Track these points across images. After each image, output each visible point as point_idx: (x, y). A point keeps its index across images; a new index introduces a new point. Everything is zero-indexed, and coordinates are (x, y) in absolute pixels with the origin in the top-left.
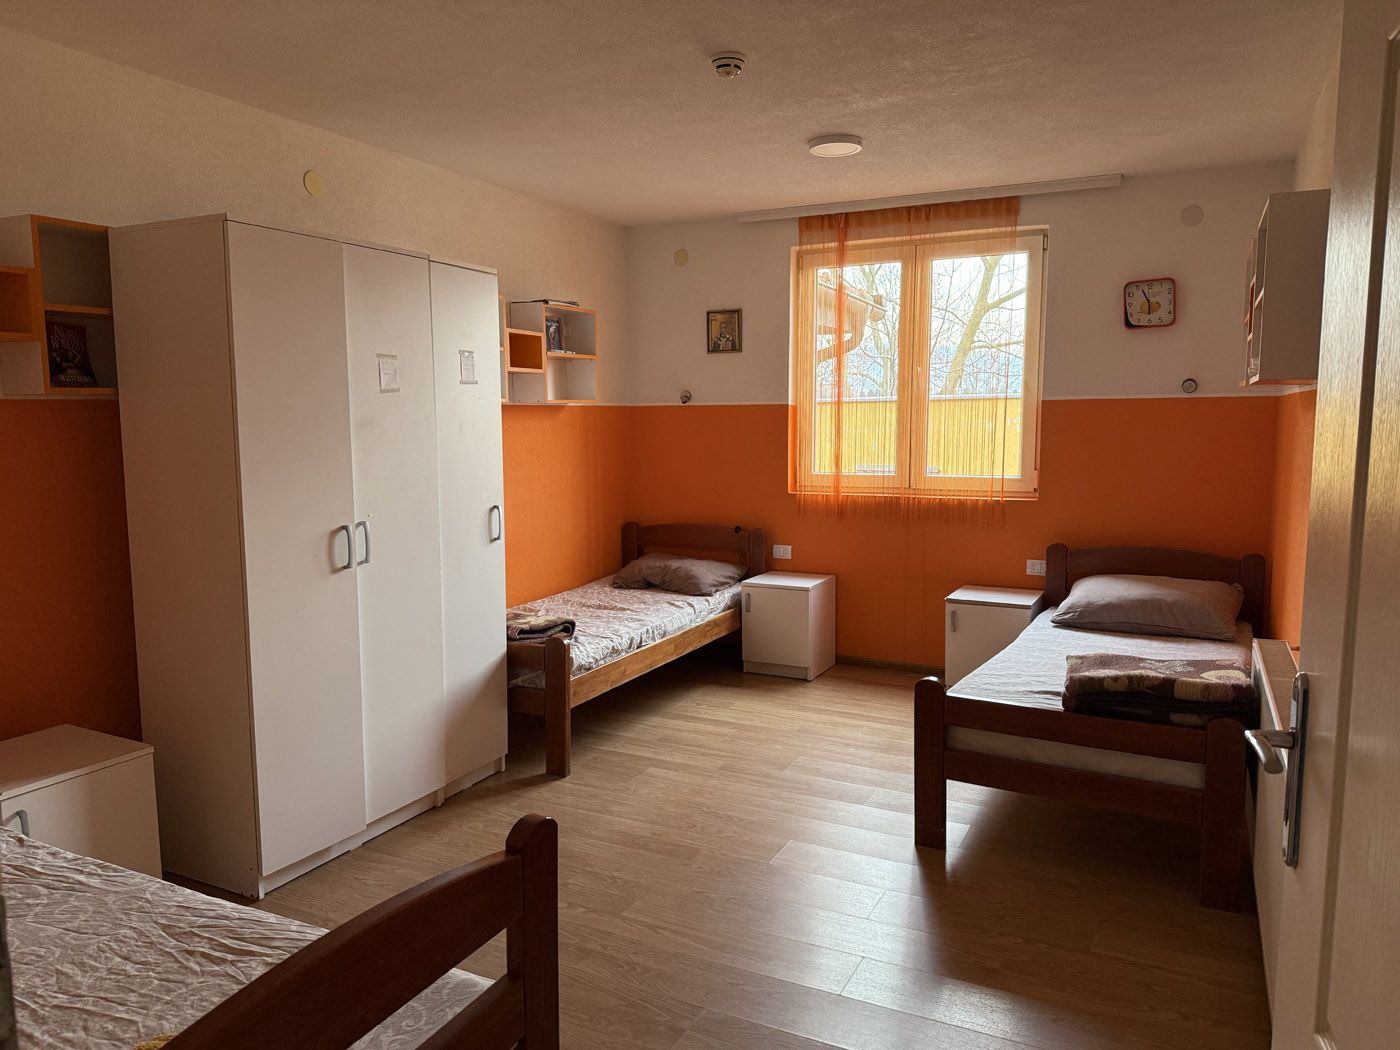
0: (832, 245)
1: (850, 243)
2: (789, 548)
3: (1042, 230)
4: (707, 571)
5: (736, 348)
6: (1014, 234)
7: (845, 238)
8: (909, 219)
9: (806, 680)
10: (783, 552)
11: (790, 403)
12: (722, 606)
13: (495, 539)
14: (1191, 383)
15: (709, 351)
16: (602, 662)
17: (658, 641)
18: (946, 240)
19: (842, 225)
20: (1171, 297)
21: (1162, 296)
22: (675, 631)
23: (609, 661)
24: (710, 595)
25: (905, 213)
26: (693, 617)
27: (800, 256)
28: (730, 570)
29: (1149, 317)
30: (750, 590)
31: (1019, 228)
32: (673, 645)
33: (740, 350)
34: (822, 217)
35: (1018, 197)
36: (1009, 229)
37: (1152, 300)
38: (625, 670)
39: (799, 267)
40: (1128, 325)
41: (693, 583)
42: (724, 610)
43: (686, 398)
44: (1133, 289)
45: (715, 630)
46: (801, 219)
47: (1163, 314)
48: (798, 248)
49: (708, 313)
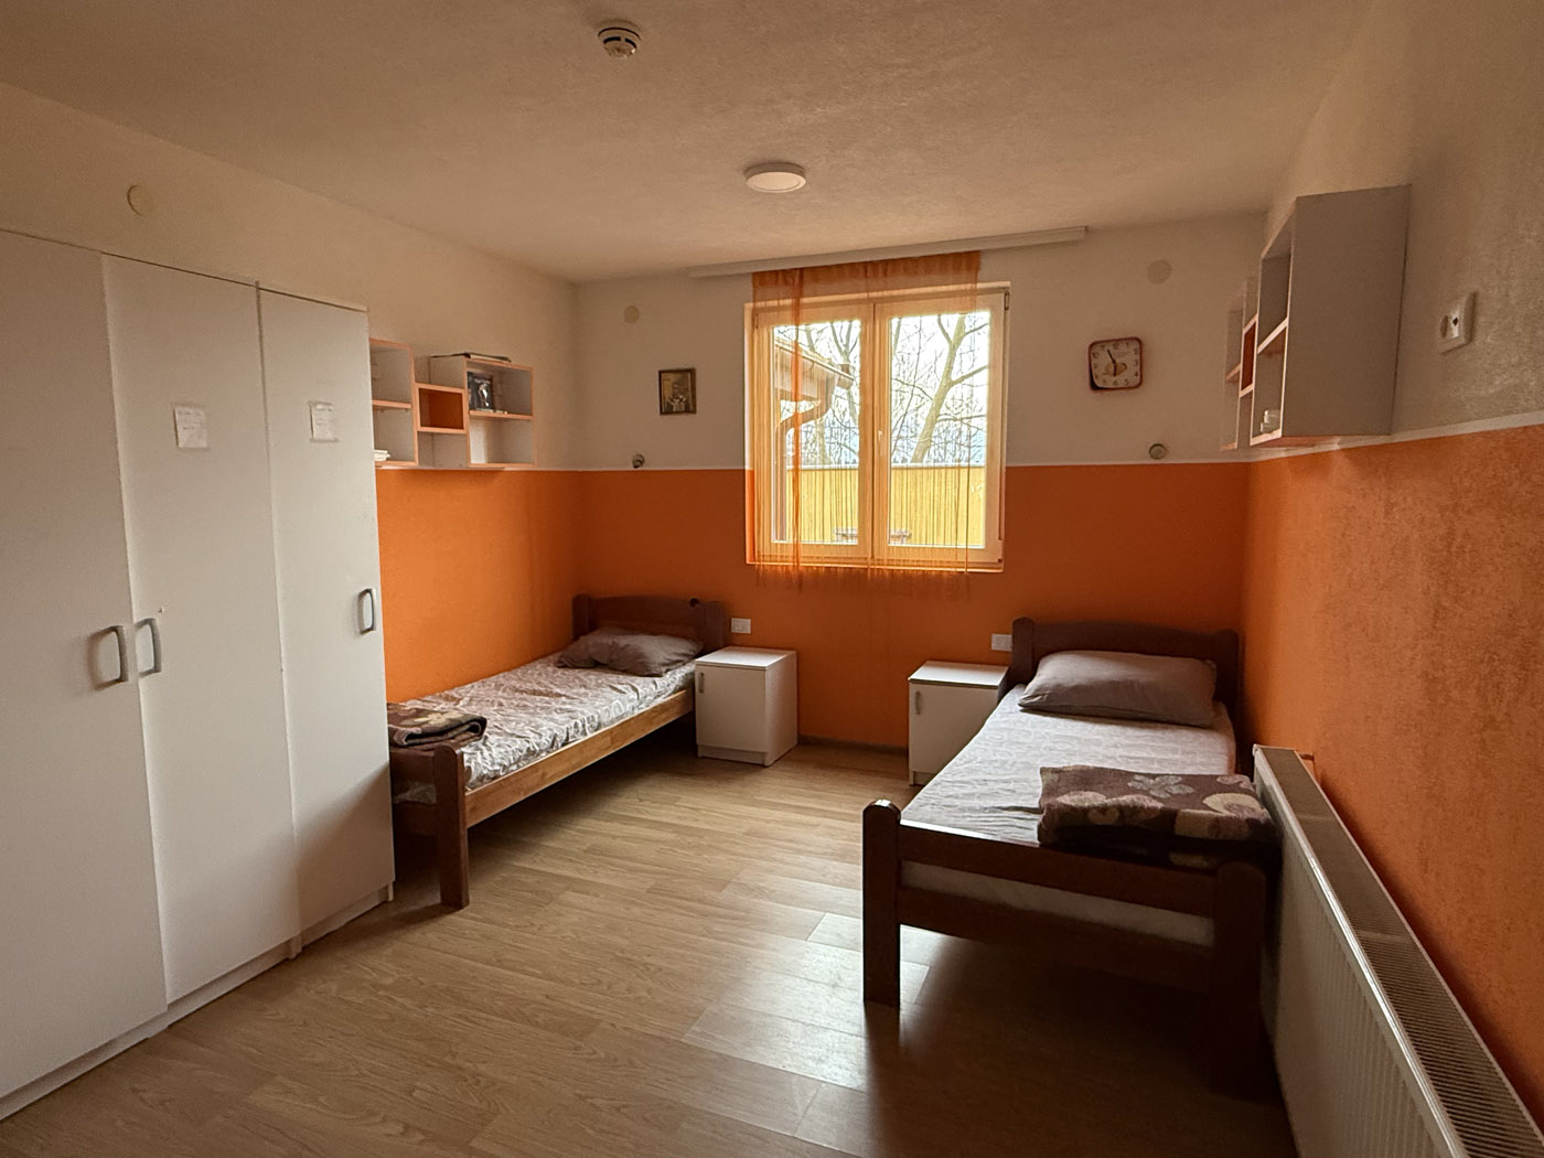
0: (788, 302)
1: (805, 300)
2: (749, 621)
3: (1004, 288)
4: (656, 648)
5: (690, 409)
6: (975, 292)
7: (801, 295)
8: (866, 276)
9: (763, 766)
10: (742, 626)
11: (747, 467)
12: (672, 687)
13: (369, 630)
14: (1157, 449)
15: (662, 413)
16: (514, 767)
17: (590, 735)
18: (903, 298)
19: (797, 280)
20: (1138, 357)
21: (1128, 356)
22: (612, 722)
23: (524, 765)
24: (659, 675)
25: (861, 270)
26: (636, 703)
27: (755, 313)
28: (684, 647)
29: (1114, 379)
30: (704, 670)
31: (979, 286)
32: (609, 738)
33: (694, 412)
34: (776, 272)
35: (977, 253)
36: (969, 286)
37: (1118, 361)
38: (544, 774)
39: (755, 326)
40: (1094, 387)
41: (642, 663)
42: (674, 692)
43: (639, 462)
44: (1097, 349)
45: (664, 716)
46: (755, 274)
47: (1129, 375)
48: (751, 305)
49: (660, 372)
